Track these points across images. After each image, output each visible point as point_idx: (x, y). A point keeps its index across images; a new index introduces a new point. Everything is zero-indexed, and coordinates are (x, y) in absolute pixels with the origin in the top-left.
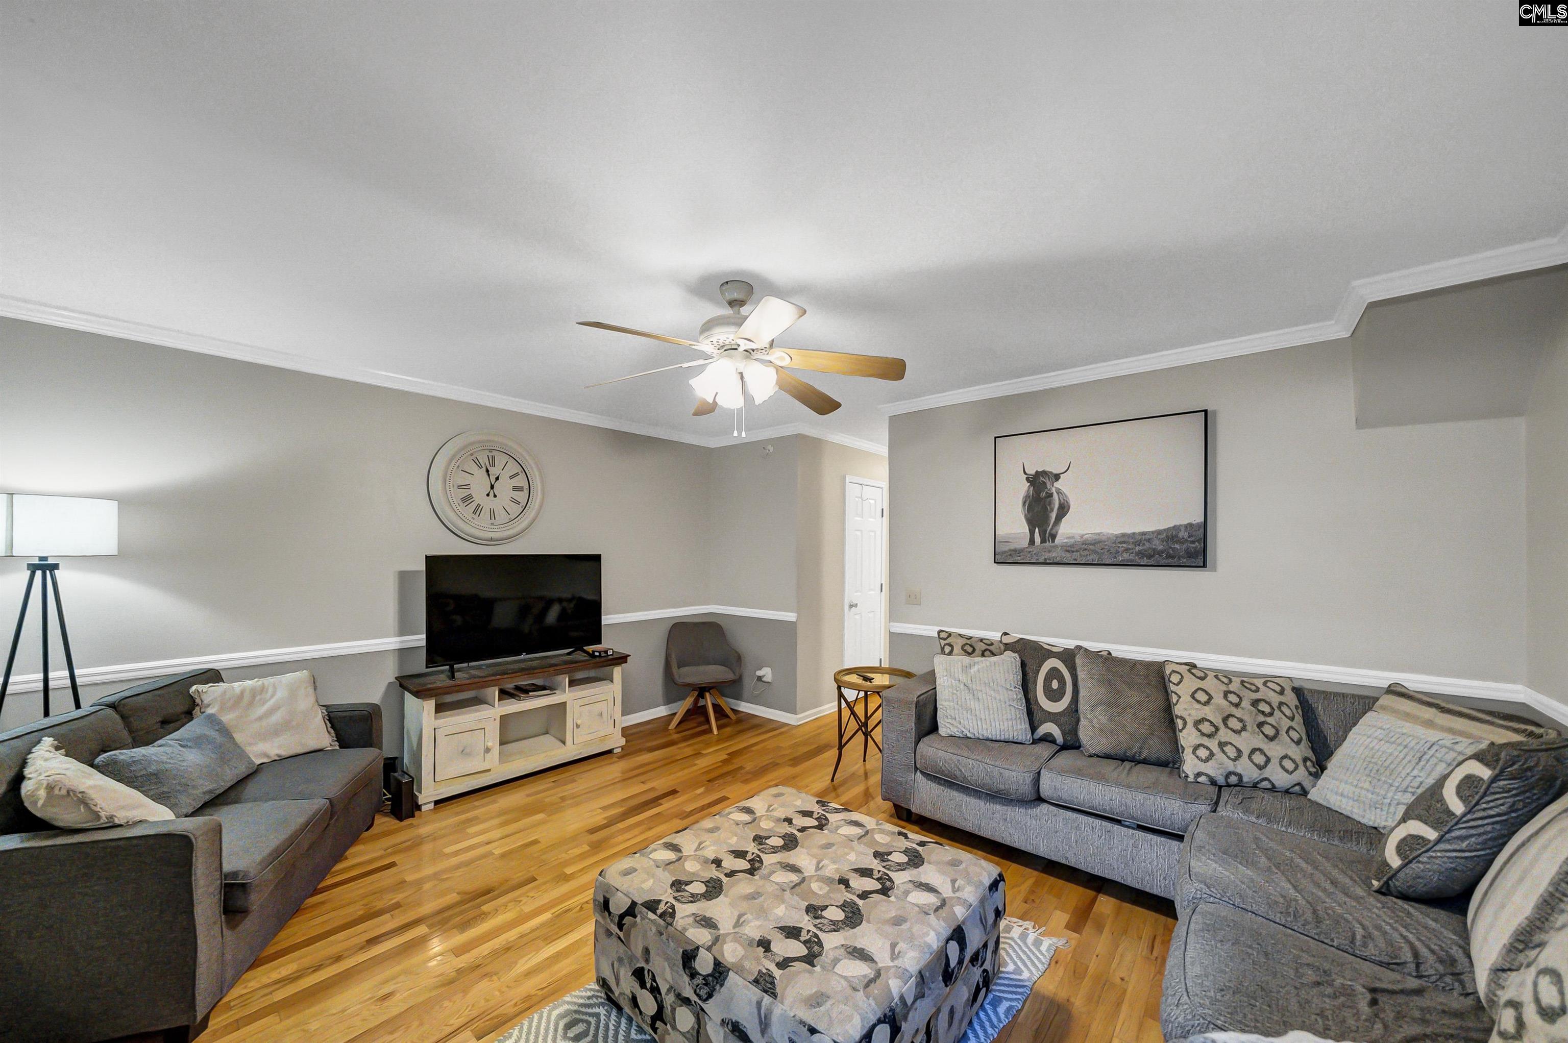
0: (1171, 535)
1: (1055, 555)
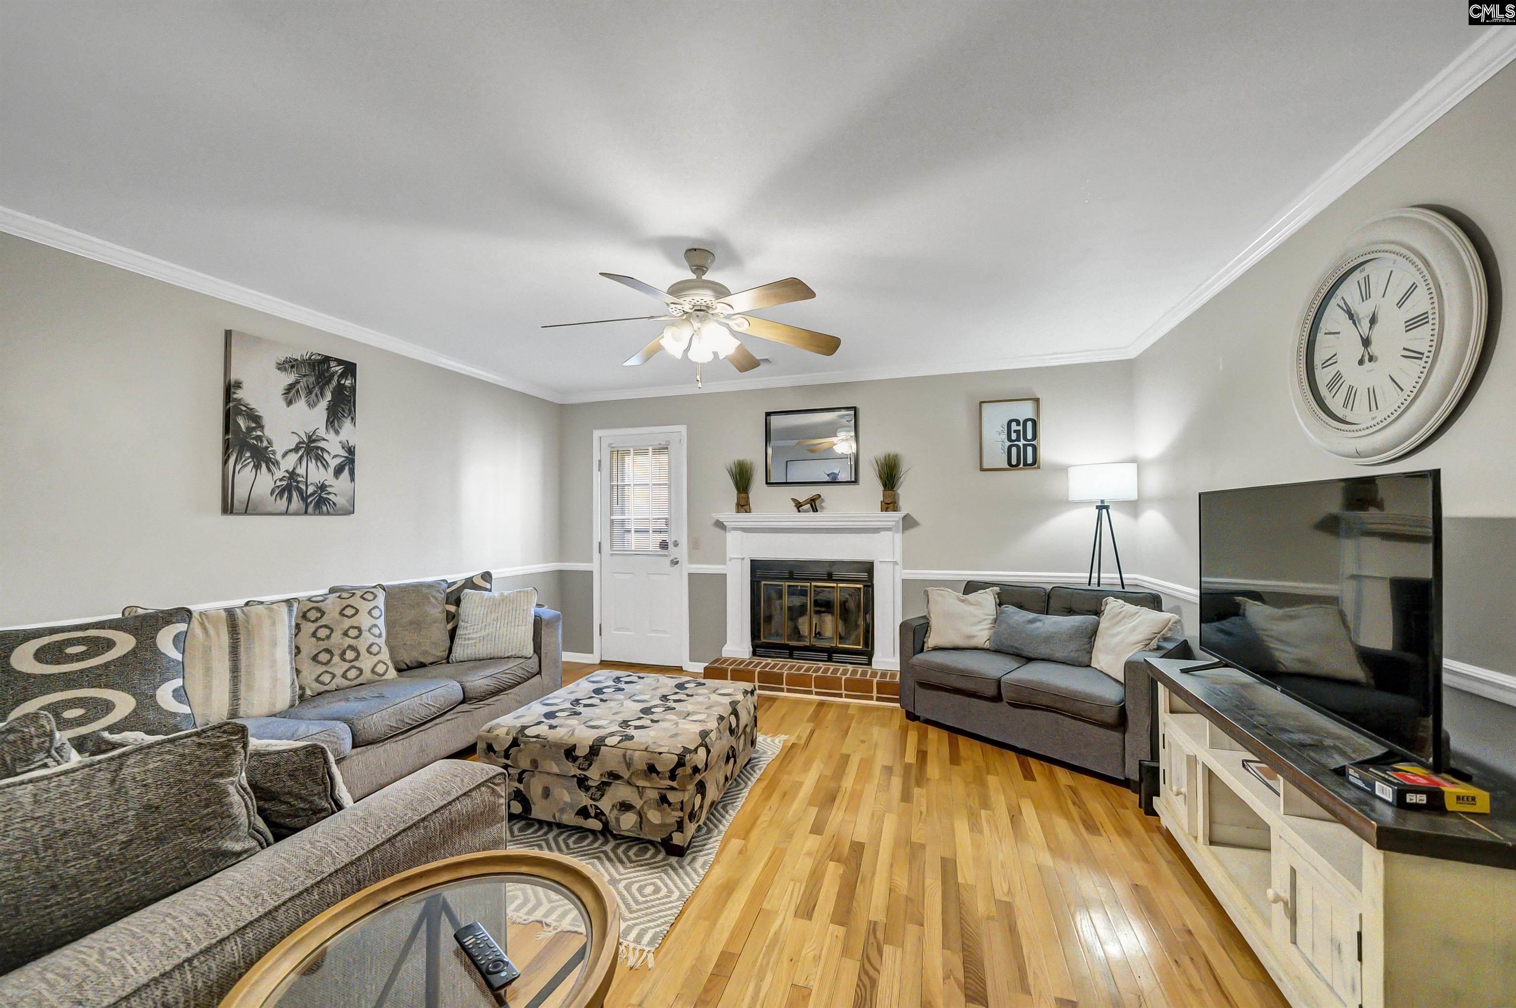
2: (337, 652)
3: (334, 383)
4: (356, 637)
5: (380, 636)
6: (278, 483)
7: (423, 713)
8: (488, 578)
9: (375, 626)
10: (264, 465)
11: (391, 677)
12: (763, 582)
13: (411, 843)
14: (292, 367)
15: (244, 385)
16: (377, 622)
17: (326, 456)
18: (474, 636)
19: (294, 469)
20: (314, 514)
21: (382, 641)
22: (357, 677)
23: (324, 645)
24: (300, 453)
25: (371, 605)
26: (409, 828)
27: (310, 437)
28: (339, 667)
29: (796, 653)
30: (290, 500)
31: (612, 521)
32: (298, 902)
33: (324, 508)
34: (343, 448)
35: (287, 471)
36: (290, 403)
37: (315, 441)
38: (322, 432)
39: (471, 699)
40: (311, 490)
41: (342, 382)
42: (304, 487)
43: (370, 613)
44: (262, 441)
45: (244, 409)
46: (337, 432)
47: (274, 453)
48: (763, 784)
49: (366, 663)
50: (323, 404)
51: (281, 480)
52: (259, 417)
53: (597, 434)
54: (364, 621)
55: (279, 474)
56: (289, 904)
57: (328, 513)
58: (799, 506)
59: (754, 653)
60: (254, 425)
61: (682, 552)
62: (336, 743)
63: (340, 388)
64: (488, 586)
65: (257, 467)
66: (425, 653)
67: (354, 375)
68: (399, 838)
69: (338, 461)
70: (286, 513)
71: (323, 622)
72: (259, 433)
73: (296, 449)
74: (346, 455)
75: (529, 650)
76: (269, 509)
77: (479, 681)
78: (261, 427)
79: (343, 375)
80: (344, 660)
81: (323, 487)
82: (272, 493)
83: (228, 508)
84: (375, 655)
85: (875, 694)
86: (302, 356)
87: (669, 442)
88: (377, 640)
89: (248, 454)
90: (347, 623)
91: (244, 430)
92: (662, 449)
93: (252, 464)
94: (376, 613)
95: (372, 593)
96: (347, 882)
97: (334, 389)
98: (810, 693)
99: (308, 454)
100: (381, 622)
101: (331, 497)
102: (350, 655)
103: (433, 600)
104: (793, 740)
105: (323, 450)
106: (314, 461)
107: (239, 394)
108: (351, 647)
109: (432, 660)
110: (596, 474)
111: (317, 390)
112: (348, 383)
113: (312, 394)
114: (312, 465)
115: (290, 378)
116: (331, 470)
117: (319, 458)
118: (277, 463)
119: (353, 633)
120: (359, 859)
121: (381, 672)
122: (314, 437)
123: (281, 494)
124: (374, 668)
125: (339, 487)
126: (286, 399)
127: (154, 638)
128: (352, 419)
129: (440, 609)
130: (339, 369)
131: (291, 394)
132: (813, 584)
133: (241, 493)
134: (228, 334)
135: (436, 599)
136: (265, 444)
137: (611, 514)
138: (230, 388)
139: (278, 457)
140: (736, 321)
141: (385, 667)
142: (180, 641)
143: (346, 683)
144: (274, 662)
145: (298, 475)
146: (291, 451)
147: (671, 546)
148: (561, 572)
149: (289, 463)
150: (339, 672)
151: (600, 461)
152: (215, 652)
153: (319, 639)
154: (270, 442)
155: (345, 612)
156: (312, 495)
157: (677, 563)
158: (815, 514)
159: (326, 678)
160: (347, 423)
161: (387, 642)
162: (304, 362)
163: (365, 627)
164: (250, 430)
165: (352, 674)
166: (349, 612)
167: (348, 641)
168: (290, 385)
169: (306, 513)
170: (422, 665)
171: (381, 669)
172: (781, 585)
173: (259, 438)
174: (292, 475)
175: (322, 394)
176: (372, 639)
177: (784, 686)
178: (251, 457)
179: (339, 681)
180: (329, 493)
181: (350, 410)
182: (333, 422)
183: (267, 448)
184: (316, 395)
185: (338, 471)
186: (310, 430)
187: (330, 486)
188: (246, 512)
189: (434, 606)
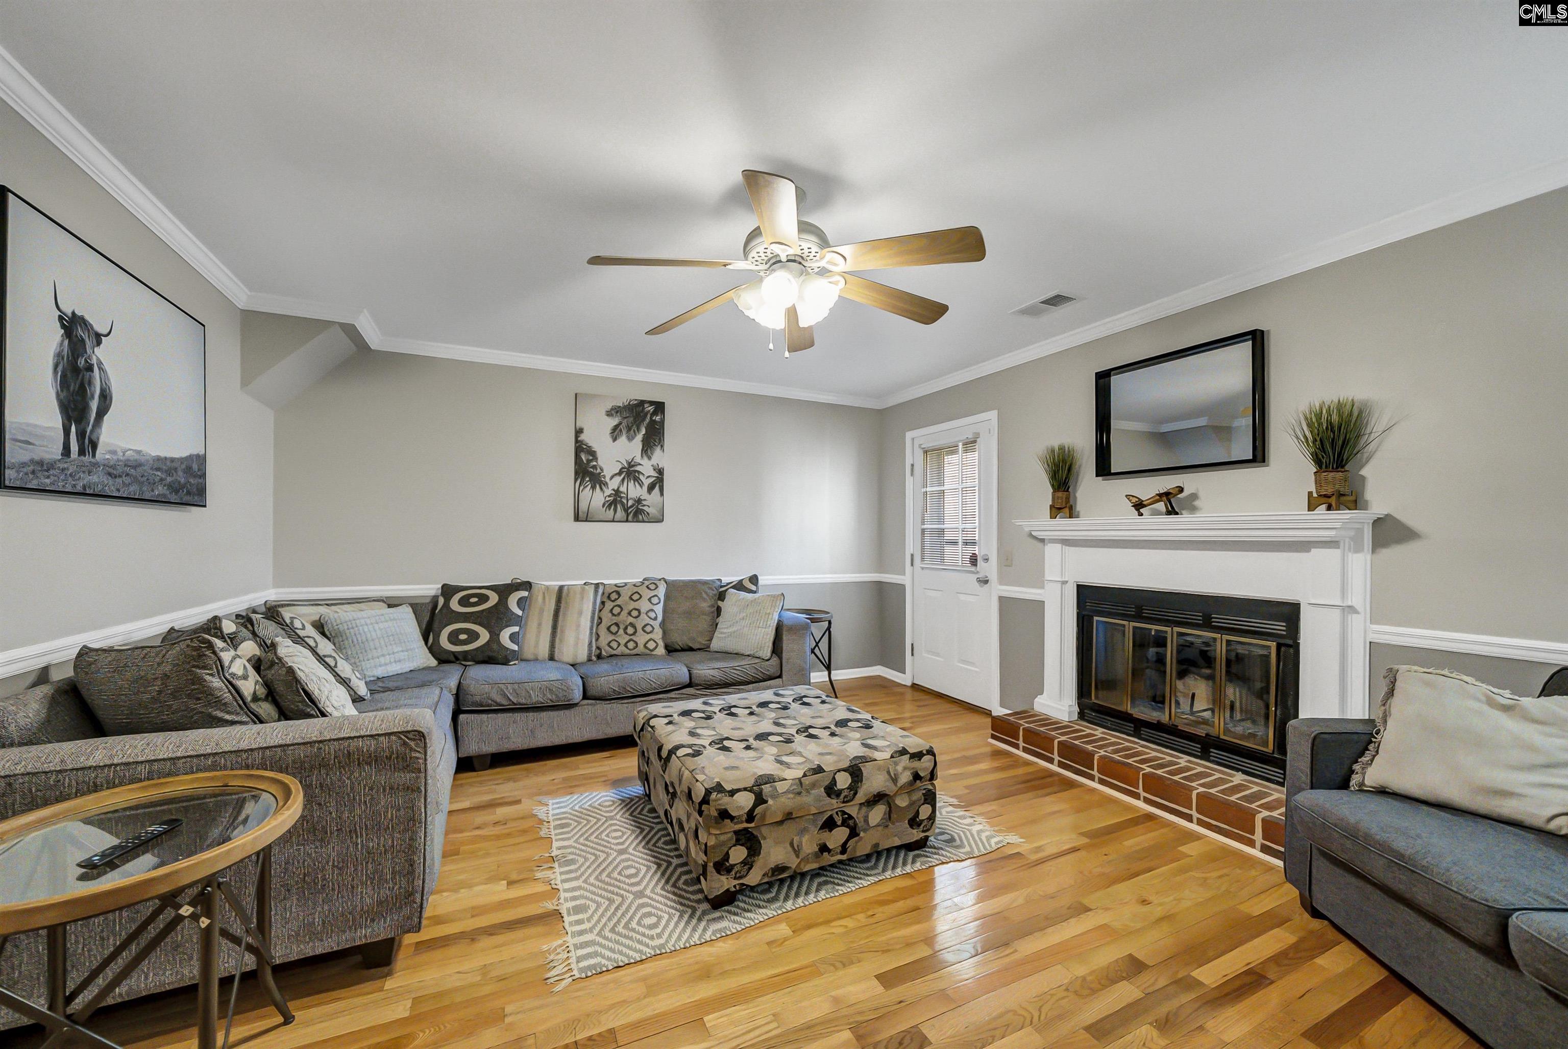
0: (166, 465)
1: (97, 479)
2: (622, 627)
3: (648, 420)
4: (636, 617)
5: (655, 619)
6: (608, 499)
7: (644, 687)
8: (754, 582)
9: (652, 610)
10: (598, 486)
11: (660, 654)
12: (1096, 618)
13: (302, 755)
14: (617, 412)
15: (585, 431)
16: (655, 608)
17: (641, 477)
18: (725, 631)
19: (618, 488)
20: (633, 522)
21: (656, 624)
22: (634, 649)
23: (615, 619)
24: (623, 476)
25: (653, 593)
26: (304, 744)
27: (629, 463)
28: (623, 639)
29: (1144, 731)
30: (615, 511)
31: (923, 531)
32: (195, 760)
33: (640, 517)
34: (654, 470)
35: (614, 490)
36: (615, 440)
37: (633, 466)
38: (638, 459)
39: (697, 685)
40: (630, 503)
41: (654, 418)
42: (625, 501)
43: (650, 600)
44: (596, 469)
45: (585, 447)
46: (649, 458)
47: (604, 477)
48: (908, 882)
49: (641, 638)
50: (639, 437)
51: (609, 496)
52: (595, 452)
53: (909, 435)
54: (644, 605)
55: (608, 492)
56: (189, 759)
57: (644, 521)
58: (1139, 506)
59: (1082, 715)
60: (591, 458)
61: (990, 569)
62: (565, 691)
63: (653, 422)
64: (753, 588)
65: (593, 488)
66: (693, 639)
67: (663, 412)
68: (292, 748)
69: (651, 480)
70: (613, 521)
71: (618, 602)
72: (595, 463)
73: (620, 473)
74: (656, 475)
75: (767, 652)
76: (602, 518)
77: (707, 670)
78: (595, 459)
79: (655, 413)
80: (626, 633)
81: (639, 501)
82: (603, 506)
83: (577, 518)
84: (648, 633)
85: (1258, 836)
86: (623, 403)
87: (979, 434)
88: (652, 622)
89: (588, 479)
90: (633, 605)
91: (585, 462)
92: (970, 444)
93: (590, 486)
94: (655, 600)
95: (655, 584)
96: (237, 762)
97: (648, 425)
98: (1136, 796)
99: (628, 476)
100: (659, 609)
101: (645, 508)
102: (630, 630)
103: (704, 596)
104: (1025, 848)
105: (639, 472)
106: (632, 481)
107: (582, 437)
108: (632, 624)
109: (698, 647)
110: (909, 481)
111: (635, 427)
112: (658, 418)
113: (631, 431)
114: (631, 484)
115: (614, 421)
116: (645, 488)
117: (637, 479)
118: (606, 484)
119: (635, 613)
120: (252, 750)
121: (651, 648)
122: (632, 463)
123: (610, 506)
124: (646, 644)
125: (652, 500)
126: (612, 437)
127: (507, 599)
128: (662, 446)
129: (710, 604)
130: (651, 409)
131: (616, 433)
132: (1176, 629)
133: (583, 506)
134: (576, 395)
135: (708, 595)
136: (599, 470)
137: (923, 523)
138: (579, 432)
139: (607, 479)
140: (826, 260)
141: (655, 645)
142: (521, 602)
143: (628, 652)
144: (578, 626)
145: (621, 492)
146: (616, 475)
147: (980, 562)
148: (880, 585)
149: (614, 484)
150: (623, 642)
151: (912, 465)
152: (545, 613)
153: (613, 615)
154: (602, 470)
155: (633, 597)
156: (631, 507)
157: (986, 582)
158: (1173, 518)
159: (614, 645)
160: (658, 451)
161: (663, 625)
162: (625, 407)
163: (643, 610)
164: (589, 461)
165: (631, 645)
166: (636, 597)
167: (631, 620)
168: (615, 426)
169: (627, 521)
170: (691, 649)
171: (651, 645)
172: (1124, 626)
173: (595, 467)
174: (617, 492)
175: (639, 429)
176: (648, 621)
177: (1095, 772)
178: (590, 480)
179: (622, 649)
180: (644, 505)
181: (660, 439)
182: (647, 450)
183: (600, 473)
184: (634, 431)
185: (651, 488)
186: (629, 458)
187: (645, 500)
188: (586, 521)
189: (704, 600)
